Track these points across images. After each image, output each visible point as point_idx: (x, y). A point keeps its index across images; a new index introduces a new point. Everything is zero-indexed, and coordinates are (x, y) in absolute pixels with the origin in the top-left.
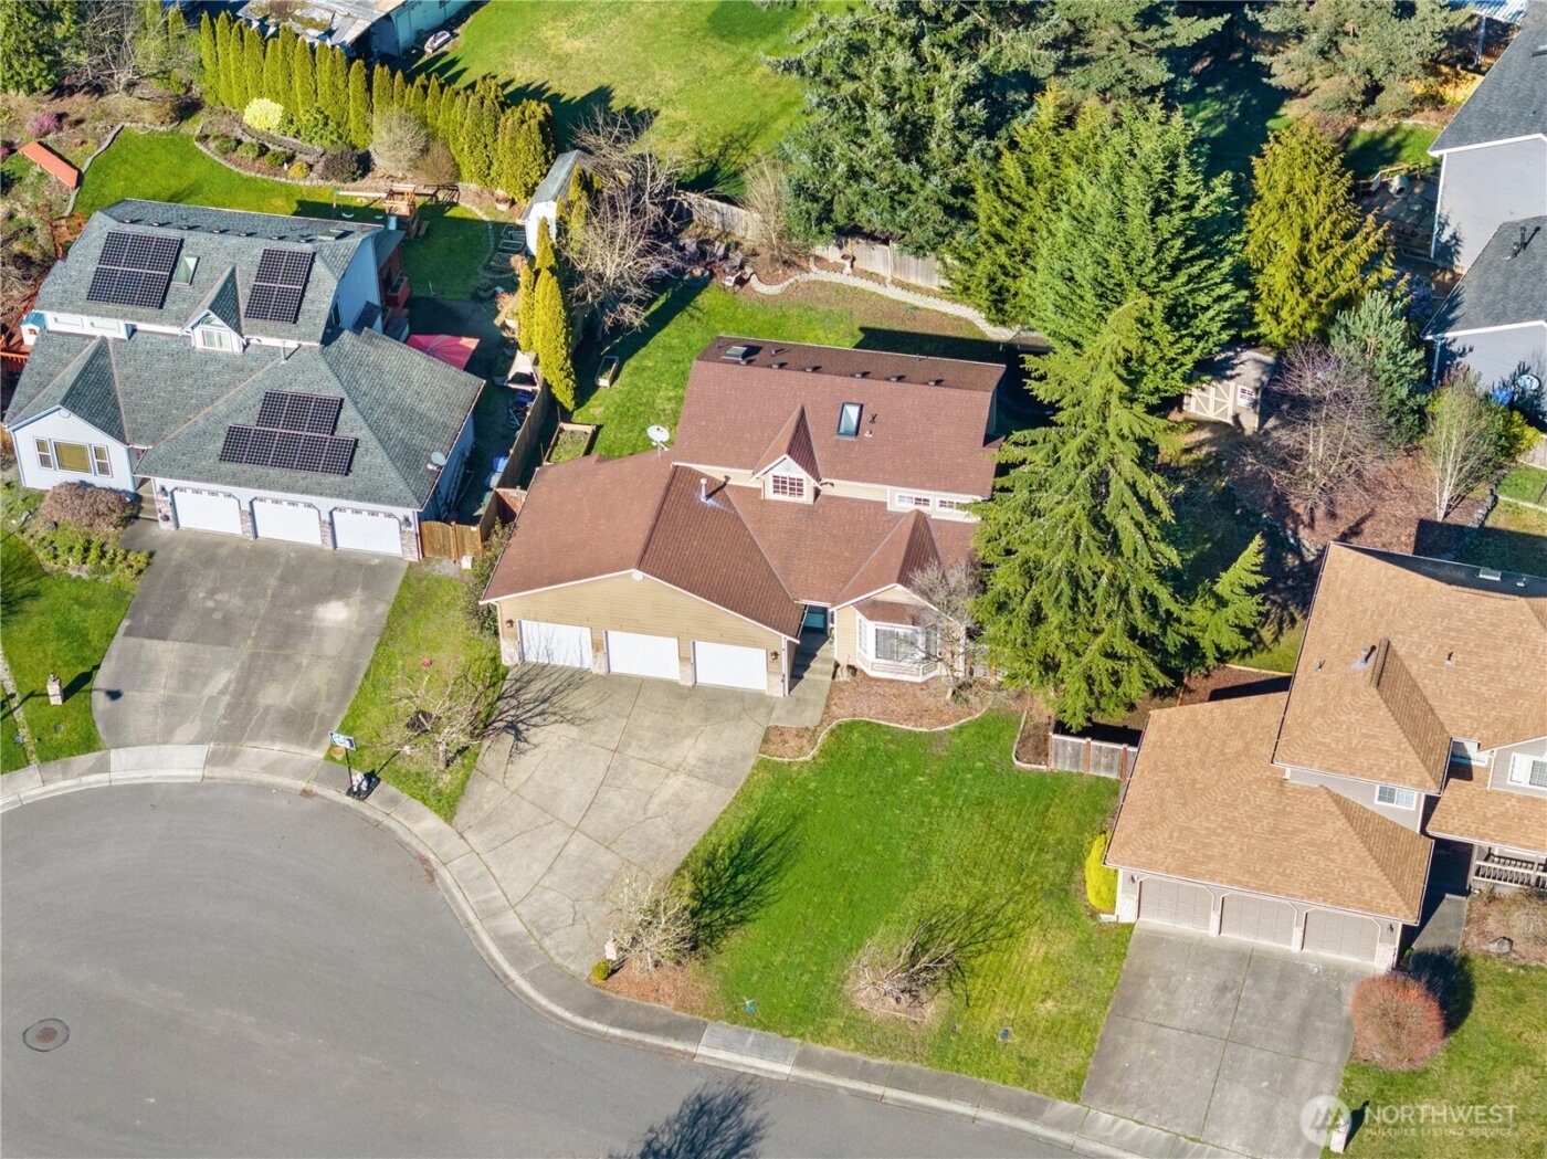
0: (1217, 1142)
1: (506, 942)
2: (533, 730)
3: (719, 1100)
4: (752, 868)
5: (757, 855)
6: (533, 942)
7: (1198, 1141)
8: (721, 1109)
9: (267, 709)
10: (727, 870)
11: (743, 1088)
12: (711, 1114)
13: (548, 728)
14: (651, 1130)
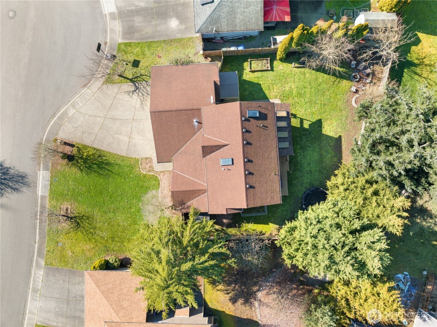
0: (40, 300)
1: (65, 113)
2: (137, 95)
3: (27, 180)
4: (99, 168)
5: (104, 168)
6: (66, 120)
7: (40, 296)
8: (24, 181)
9: (133, 21)
10: (98, 161)
11: (32, 185)
12: (22, 180)
13: (138, 98)
14: (14, 167)
